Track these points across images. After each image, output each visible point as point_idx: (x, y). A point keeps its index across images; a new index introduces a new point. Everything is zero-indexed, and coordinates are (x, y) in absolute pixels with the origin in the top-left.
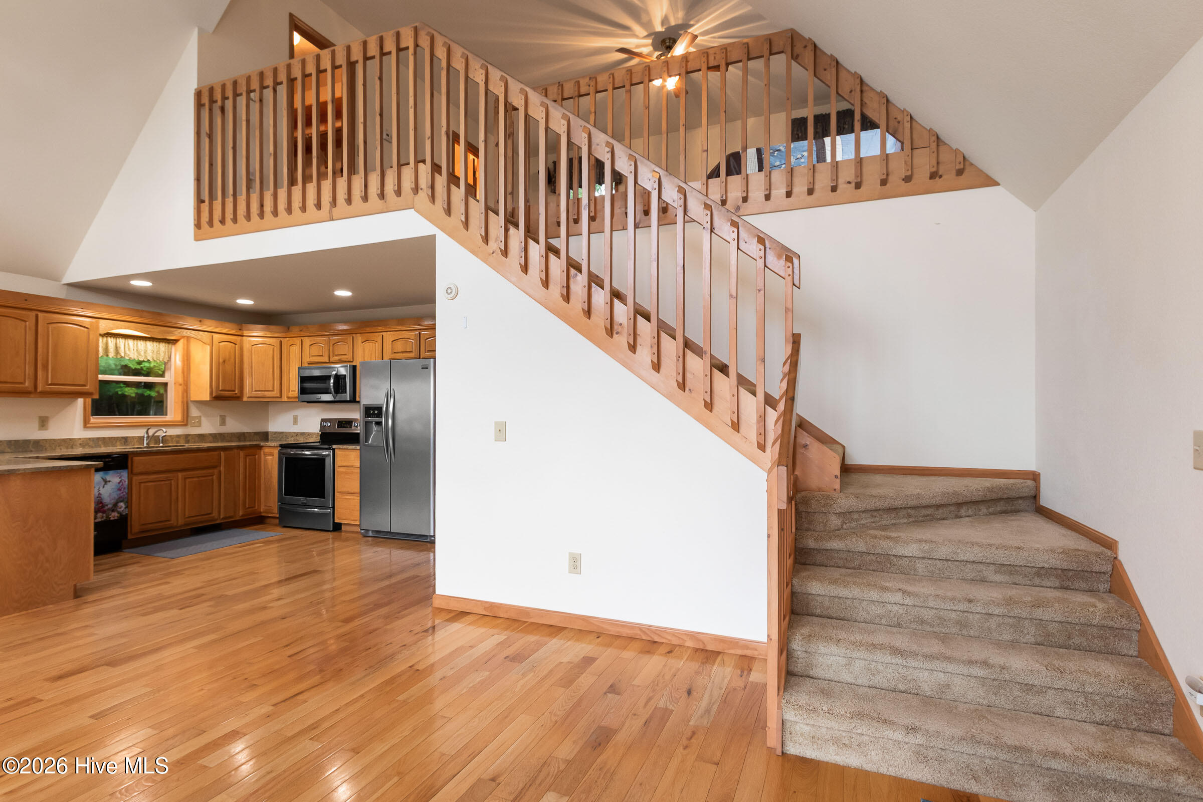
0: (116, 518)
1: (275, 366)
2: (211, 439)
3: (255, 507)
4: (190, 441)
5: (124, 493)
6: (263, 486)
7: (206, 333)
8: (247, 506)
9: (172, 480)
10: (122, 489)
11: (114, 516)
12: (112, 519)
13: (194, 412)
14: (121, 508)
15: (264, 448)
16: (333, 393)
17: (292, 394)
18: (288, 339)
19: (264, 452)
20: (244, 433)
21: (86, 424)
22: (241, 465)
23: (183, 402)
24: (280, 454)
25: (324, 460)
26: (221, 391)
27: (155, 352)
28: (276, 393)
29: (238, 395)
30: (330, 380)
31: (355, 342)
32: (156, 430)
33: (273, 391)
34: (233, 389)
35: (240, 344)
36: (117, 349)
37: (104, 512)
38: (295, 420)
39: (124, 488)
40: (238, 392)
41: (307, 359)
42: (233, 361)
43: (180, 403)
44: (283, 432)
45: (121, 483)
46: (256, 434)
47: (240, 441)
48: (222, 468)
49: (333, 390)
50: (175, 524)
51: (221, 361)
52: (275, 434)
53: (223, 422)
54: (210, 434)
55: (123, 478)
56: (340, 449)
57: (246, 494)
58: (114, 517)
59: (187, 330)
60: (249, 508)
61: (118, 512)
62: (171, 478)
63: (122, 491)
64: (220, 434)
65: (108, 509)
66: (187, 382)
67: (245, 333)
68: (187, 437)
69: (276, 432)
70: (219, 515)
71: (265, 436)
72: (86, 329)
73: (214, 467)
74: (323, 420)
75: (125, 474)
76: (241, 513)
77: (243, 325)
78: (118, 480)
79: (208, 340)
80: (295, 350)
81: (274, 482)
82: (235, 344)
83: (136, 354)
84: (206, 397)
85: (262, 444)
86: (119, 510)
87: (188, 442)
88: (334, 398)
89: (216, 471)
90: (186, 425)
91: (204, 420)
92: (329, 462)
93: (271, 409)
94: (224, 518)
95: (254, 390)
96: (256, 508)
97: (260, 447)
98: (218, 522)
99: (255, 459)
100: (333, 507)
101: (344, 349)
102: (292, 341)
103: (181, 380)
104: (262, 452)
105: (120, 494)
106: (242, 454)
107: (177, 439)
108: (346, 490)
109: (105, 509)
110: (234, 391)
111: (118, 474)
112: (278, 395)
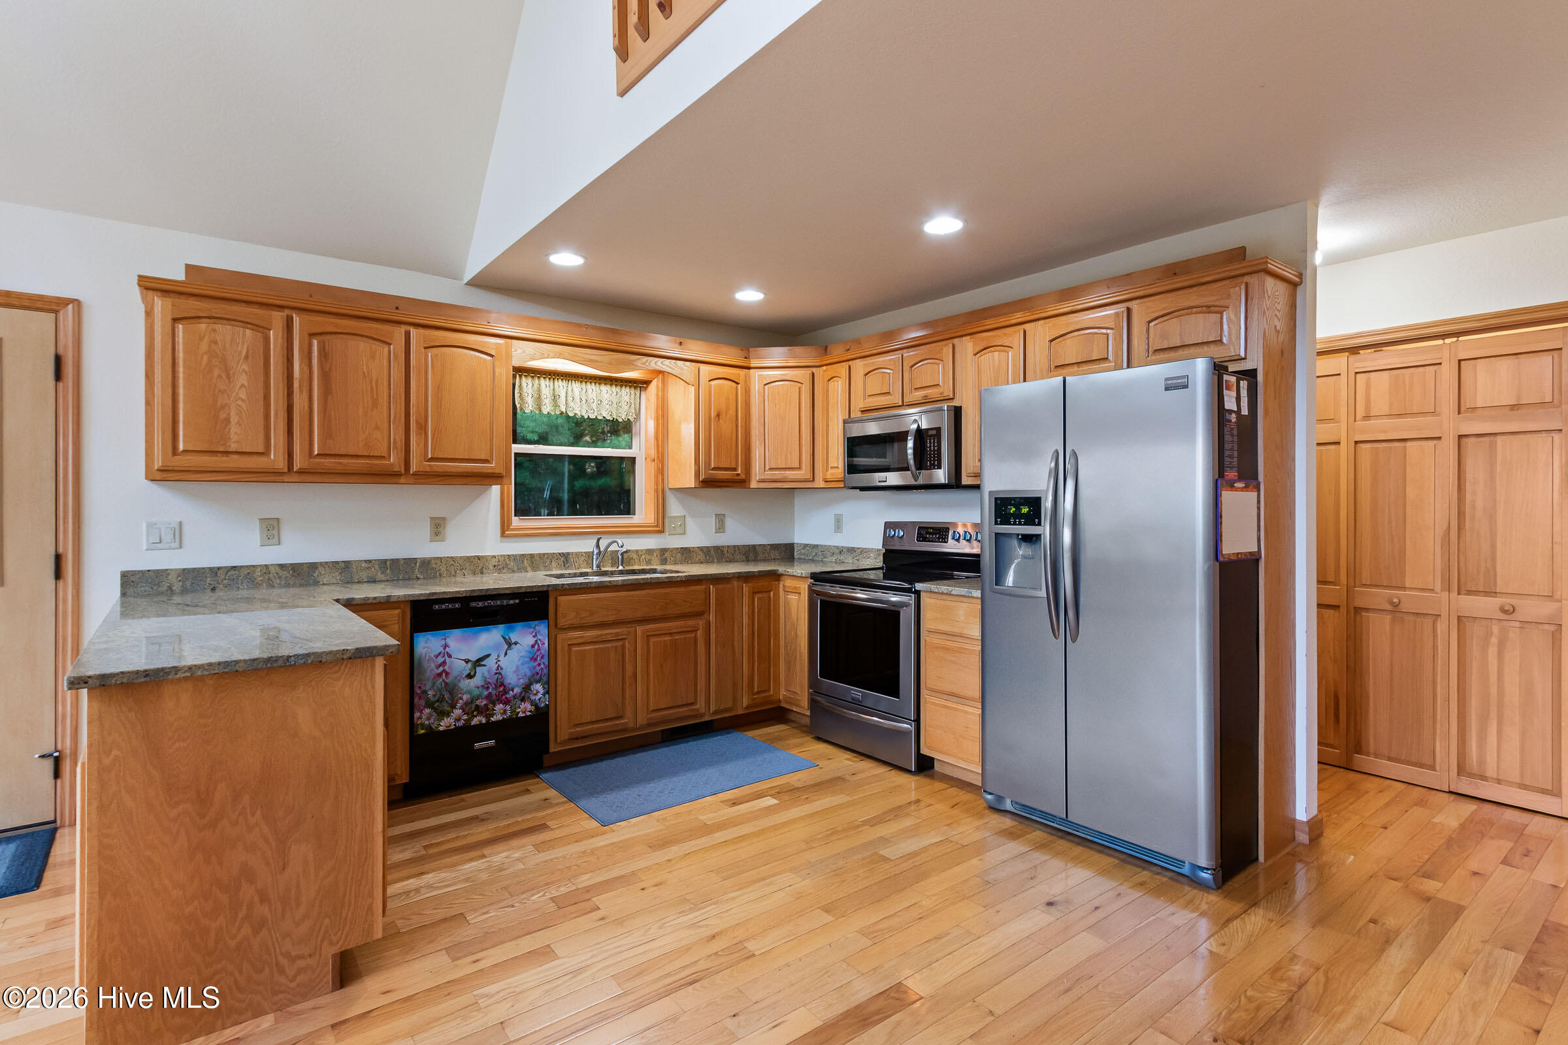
0: (528, 714)
1: (803, 420)
2: (701, 556)
3: (768, 690)
4: (669, 560)
5: (542, 666)
6: (782, 651)
7: (688, 364)
8: (756, 690)
9: (625, 639)
10: (539, 659)
11: (524, 709)
12: (521, 715)
13: (675, 508)
14: (536, 694)
15: (783, 577)
16: (913, 468)
17: (832, 474)
18: (824, 368)
19: (784, 585)
20: (754, 546)
21: (505, 530)
22: (746, 609)
23: (656, 491)
24: (812, 592)
25: (896, 615)
26: (714, 469)
27: (615, 403)
28: (804, 473)
29: (743, 477)
30: (906, 440)
31: (957, 355)
32: (610, 540)
33: (799, 468)
34: (733, 466)
35: (745, 382)
36: (555, 398)
37: (507, 702)
38: (838, 525)
39: (542, 657)
40: (742, 472)
41: (859, 403)
42: (734, 414)
43: (652, 493)
44: (817, 546)
45: (536, 646)
46: (774, 547)
47: (747, 560)
48: (712, 618)
49: (912, 462)
50: (631, 725)
51: (713, 414)
52: (804, 548)
53: (721, 528)
54: (701, 549)
55: (539, 637)
56: (931, 592)
57: (753, 663)
58: (524, 712)
59: (657, 359)
60: (758, 692)
61: (533, 703)
62: (624, 637)
63: (538, 662)
64: (717, 548)
65: (514, 697)
66: (663, 454)
67: (754, 363)
68: (663, 554)
69: (806, 545)
70: (706, 708)
71: (787, 552)
72: (489, 358)
73: (699, 614)
74: (888, 525)
75: (542, 629)
76: (745, 703)
77: (751, 349)
78: (530, 640)
79: (690, 377)
80: (839, 386)
81: (802, 645)
82: (738, 383)
83: (585, 407)
84: (690, 482)
85: (781, 569)
86: (533, 698)
87: (664, 561)
88: (916, 478)
89: (701, 623)
90: (662, 532)
91: (690, 523)
92: (906, 618)
93: (799, 501)
94: (716, 712)
95: (767, 468)
96: (772, 693)
97: (775, 576)
98: (707, 718)
99: (770, 597)
100: (917, 721)
101: (935, 374)
102: (831, 371)
103: (653, 453)
104: (781, 586)
105: (534, 668)
106: (746, 588)
107: (648, 557)
108: (948, 688)
109: (508, 696)
110: (735, 469)
111: (532, 630)
112: (809, 476)
